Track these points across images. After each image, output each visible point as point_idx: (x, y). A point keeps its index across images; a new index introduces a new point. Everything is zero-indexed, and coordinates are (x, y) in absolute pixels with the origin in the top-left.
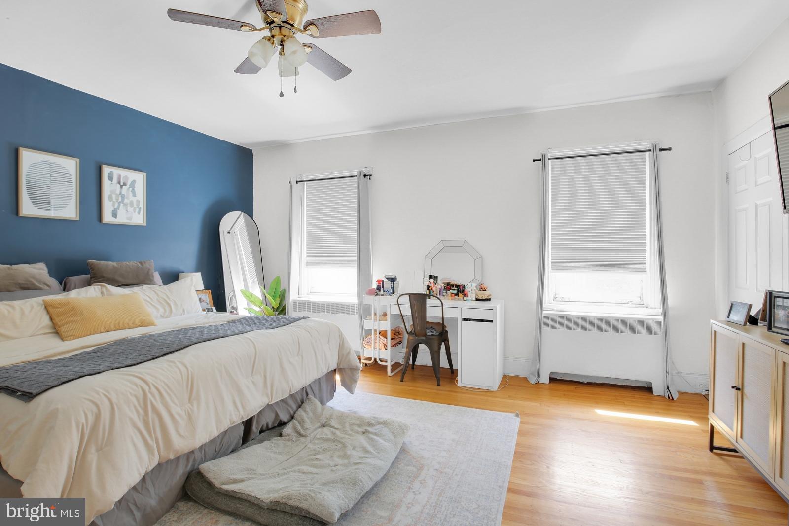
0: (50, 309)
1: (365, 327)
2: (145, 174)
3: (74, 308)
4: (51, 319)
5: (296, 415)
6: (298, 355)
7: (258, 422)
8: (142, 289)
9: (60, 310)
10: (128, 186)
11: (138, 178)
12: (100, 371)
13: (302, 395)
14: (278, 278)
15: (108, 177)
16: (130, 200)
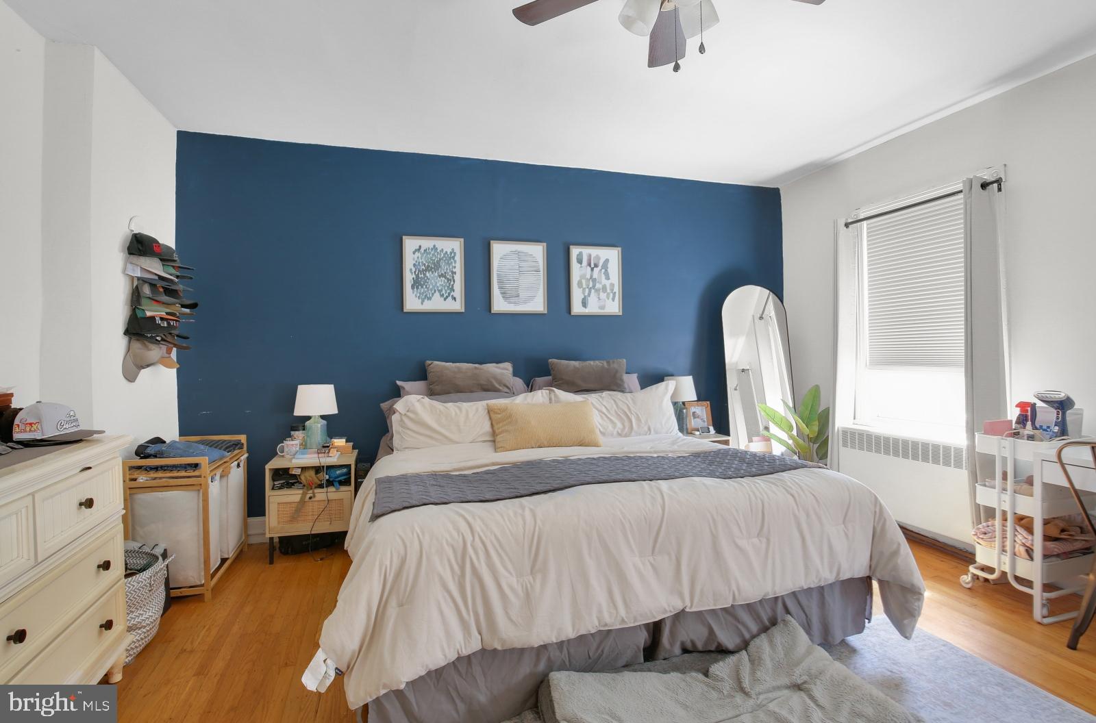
0: (492, 415)
1: (980, 500)
2: (620, 249)
3: (510, 416)
4: (492, 425)
5: (752, 645)
6: (759, 535)
7: (673, 634)
8: (601, 397)
9: (499, 416)
10: (600, 267)
11: (611, 256)
12: (447, 501)
13: (774, 611)
14: (817, 388)
15: (577, 259)
16: (603, 284)
